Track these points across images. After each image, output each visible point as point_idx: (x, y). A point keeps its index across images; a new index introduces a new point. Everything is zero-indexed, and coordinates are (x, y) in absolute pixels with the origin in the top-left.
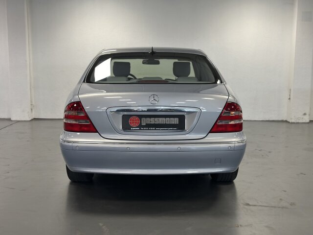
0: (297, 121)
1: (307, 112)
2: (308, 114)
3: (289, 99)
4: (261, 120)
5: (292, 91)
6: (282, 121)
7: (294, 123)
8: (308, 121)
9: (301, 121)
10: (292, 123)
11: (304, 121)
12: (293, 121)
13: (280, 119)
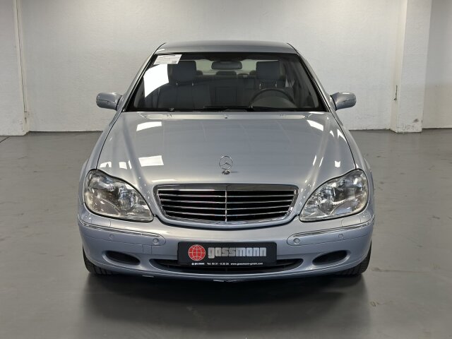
0: (406, 131)
1: (420, 118)
2: (420, 120)
3: (395, 99)
4: (355, 129)
5: (399, 88)
6: (385, 130)
7: (401, 133)
8: (420, 130)
9: (410, 130)
10: (398, 133)
11: (415, 131)
12: (400, 130)
13: (381, 128)
